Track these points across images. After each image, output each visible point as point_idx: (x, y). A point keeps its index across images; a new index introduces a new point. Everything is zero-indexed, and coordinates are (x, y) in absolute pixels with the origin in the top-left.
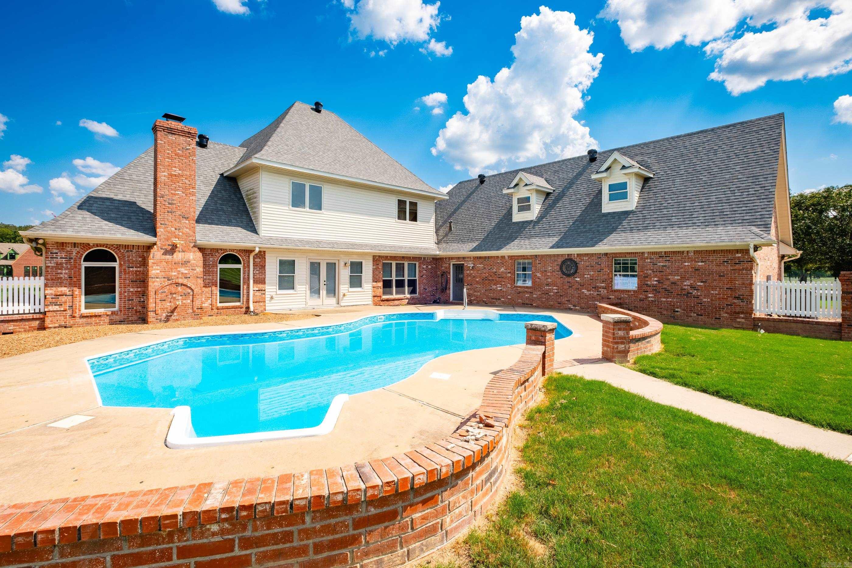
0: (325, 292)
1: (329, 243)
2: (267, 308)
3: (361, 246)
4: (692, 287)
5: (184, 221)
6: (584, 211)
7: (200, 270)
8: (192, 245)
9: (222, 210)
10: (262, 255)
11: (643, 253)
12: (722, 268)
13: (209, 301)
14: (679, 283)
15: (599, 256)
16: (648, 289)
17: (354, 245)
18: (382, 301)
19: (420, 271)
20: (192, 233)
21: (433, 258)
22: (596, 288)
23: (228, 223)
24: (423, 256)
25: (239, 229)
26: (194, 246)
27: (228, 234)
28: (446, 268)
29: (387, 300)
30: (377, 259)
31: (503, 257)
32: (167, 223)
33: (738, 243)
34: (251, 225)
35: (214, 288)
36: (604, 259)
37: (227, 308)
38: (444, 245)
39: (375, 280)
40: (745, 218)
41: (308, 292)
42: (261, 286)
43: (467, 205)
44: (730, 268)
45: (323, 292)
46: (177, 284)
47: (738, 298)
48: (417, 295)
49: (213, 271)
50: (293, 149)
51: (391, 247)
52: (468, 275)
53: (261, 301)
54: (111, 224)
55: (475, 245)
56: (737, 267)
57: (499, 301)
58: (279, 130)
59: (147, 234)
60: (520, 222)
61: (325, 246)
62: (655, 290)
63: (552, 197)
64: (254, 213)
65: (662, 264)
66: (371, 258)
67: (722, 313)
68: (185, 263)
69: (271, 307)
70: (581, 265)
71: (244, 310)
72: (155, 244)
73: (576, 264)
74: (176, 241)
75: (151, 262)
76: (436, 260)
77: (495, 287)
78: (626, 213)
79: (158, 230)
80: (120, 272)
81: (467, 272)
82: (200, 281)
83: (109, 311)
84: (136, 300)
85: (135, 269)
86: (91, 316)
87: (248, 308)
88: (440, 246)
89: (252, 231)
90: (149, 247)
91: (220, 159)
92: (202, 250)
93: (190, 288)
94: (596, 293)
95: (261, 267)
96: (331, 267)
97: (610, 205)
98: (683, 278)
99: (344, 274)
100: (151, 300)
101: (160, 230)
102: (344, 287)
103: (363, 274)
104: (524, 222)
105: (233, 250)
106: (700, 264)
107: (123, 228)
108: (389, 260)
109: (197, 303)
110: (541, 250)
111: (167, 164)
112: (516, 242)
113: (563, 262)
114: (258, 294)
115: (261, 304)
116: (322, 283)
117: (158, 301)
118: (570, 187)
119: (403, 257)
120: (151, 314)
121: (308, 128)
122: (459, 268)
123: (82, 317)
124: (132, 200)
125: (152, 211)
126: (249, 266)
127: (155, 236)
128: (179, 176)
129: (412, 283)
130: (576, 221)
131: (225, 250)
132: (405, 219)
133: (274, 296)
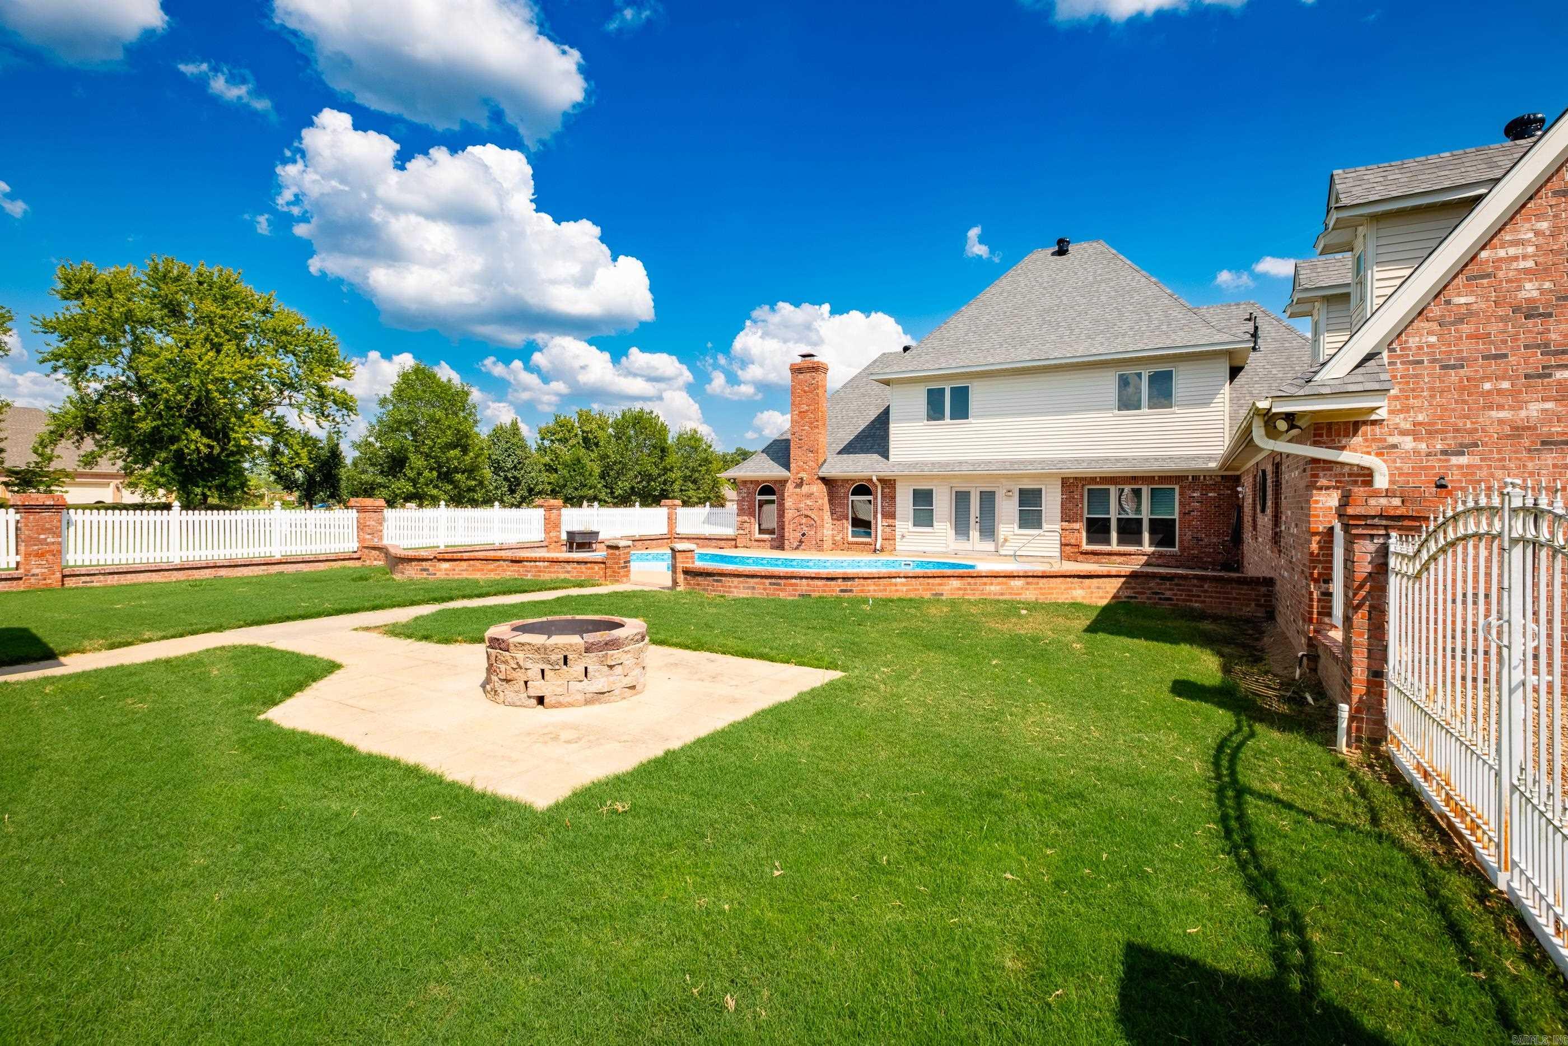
0: (977, 533)
2: (897, 548)
5: (811, 454)
7: (825, 502)
8: (818, 477)
10: (889, 484)
12: (1303, 484)
13: (840, 535)
14: (1290, 528)
15: (1270, 460)
16: (1282, 544)
18: (1082, 553)
19: (1183, 503)
20: (815, 466)
23: (861, 452)
27: (856, 463)
29: (1097, 553)
30: (1070, 485)
34: (884, 450)
35: (845, 521)
37: (858, 543)
39: (1067, 516)
41: (953, 532)
42: (890, 521)
46: (804, 516)
48: (1177, 549)
49: (845, 504)
53: (890, 538)
56: (1306, 479)
62: (1284, 548)
65: (1287, 477)
66: (1060, 483)
68: (809, 496)
69: (900, 545)
70: (1268, 483)
71: (871, 547)
72: (789, 478)
74: (803, 475)
76: (1234, 481)
77: (1249, 537)
80: (777, 504)
81: (1245, 504)
82: (827, 514)
83: (771, 537)
84: (780, 530)
86: (760, 541)
87: (875, 545)
89: (883, 456)
90: (786, 481)
92: (824, 480)
93: (813, 519)
95: (890, 498)
96: (988, 499)
98: (1291, 516)
99: (1008, 508)
101: (791, 466)
102: (1008, 527)
103: (1044, 509)
105: (862, 480)
108: (1100, 483)
109: (819, 535)
114: (888, 530)
115: (890, 542)
116: (974, 520)
117: (788, 531)
119: (1136, 478)
120: (786, 543)
123: (756, 541)
127: (788, 469)
128: (807, 411)
129: (1162, 526)
131: (854, 481)
132: (1138, 407)
133: (907, 534)
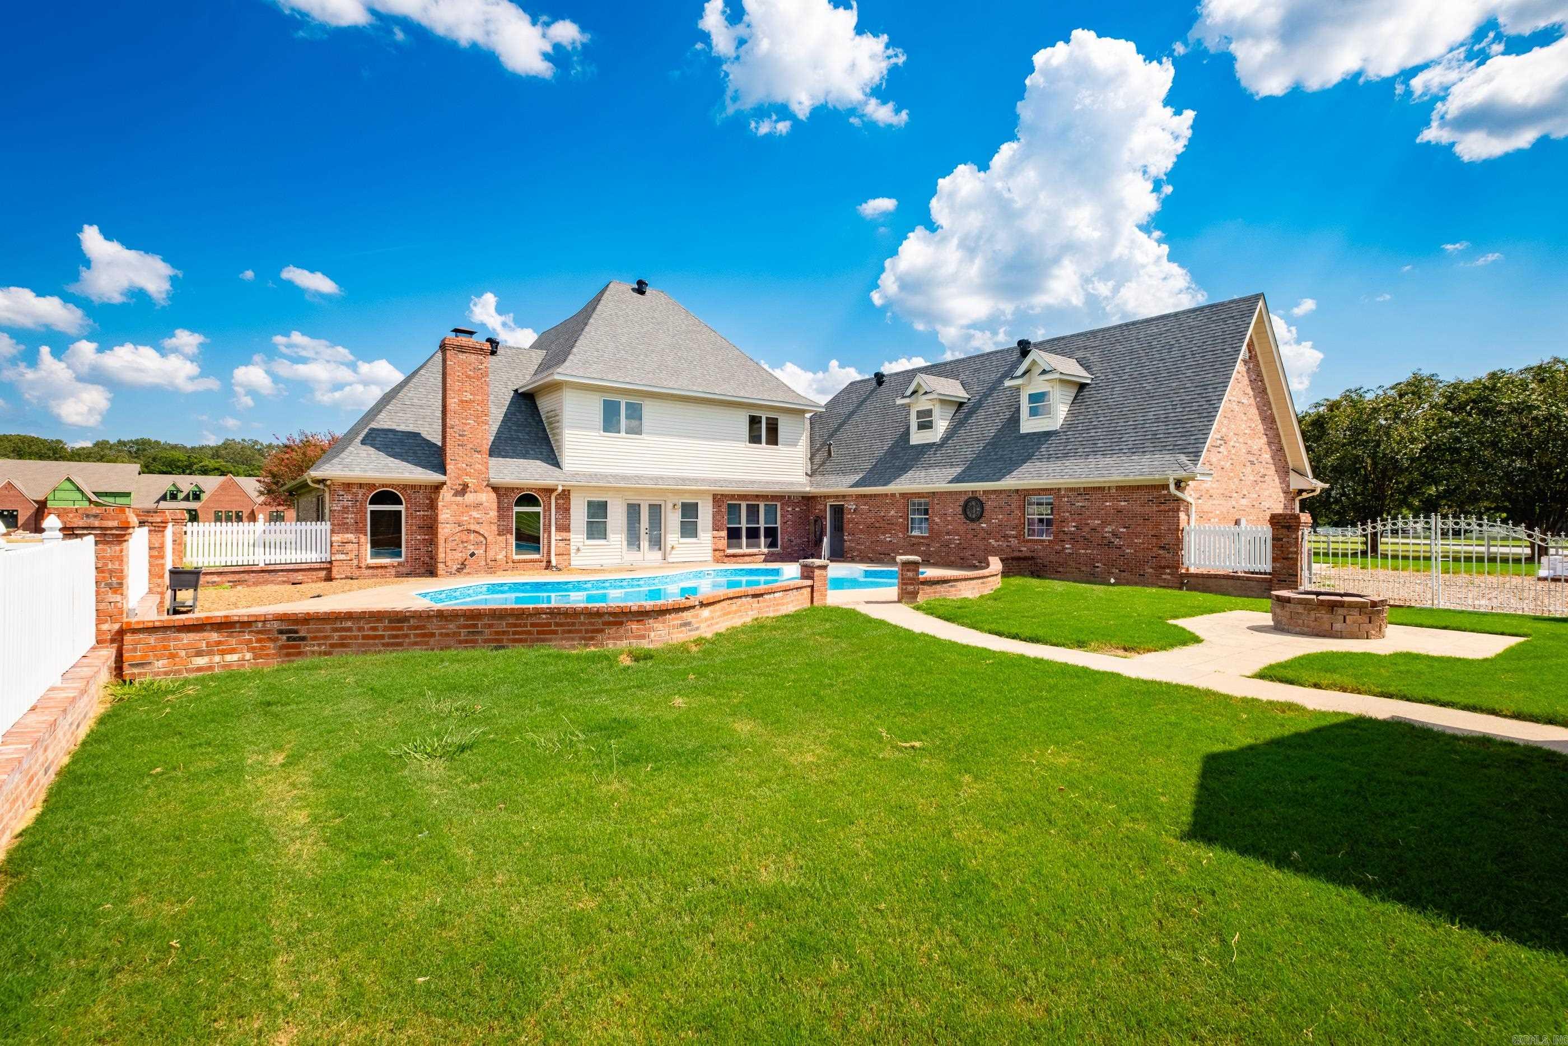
0: (647, 544)
1: (651, 479)
2: (572, 563)
3: (696, 481)
4: (1115, 534)
5: (477, 455)
6: (999, 430)
7: (493, 514)
8: (485, 483)
9: (518, 438)
10: (565, 495)
11: (1059, 489)
12: (1147, 508)
13: (504, 553)
14: (1099, 529)
15: (1009, 493)
16: (1065, 537)
17: (684, 480)
18: (727, 556)
19: (782, 516)
20: (484, 470)
21: (803, 497)
22: (1006, 537)
23: (525, 456)
24: (787, 495)
25: (538, 462)
26: (488, 485)
27: (525, 470)
28: (821, 510)
29: (734, 556)
30: (718, 499)
31: (893, 495)
32: (457, 458)
33: (1157, 477)
34: (553, 457)
35: (509, 536)
36: (1015, 497)
37: (525, 561)
38: (819, 478)
39: (716, 528)
40: (1179, 443)
41: (625, 543)
42: (564, 535)
43: (856, 417)
44: (1155, 508)
45: (645, 544)
46: (469, 531)
47: (1163, 548)
48: (779, 548)
49: (508, 516)
50: (606, 355)
51: (737, 482)
52: (850, 521)
53: (565, 554)
54: (397, 461)
55: (858, 478)
56: (1163, 507)
57: (888, 558)
58: (587, 329)
59: (436, 471)
60: (919, 445)
61: (646, 482)
62: (1074, 539)
63: (965, 409)
64: (557, 441)
65: (1080, 504)
66: (711, 498)
67: (1146, 567)
68: (478, 506)
69: (576, 561)
70: (989, 505)
71: (544, 564)
72: (444, 483)
73: (982, 504)
74: (467, 479)
75: (440, 504)
76: (808, 500)
77: (882, 537)
78: (1048, 434)
79: (448, 467)
80: (407, 517)
81: (847, 517)
82: (494, 528)
83: (395, 561)
84: (423, 550)
85: (422, 513)
86: (377, 567)
87: (549, 562)
88: (813, 479)
89: (553, 465)
90: (438, 487)
91: (514, 369)
92: (495, 489)
93: (483, 535)
94: (1005, 544)
95: (565, 510)
96: (656, 510)
97: (1029, 422)
98: (1105, 523)
99: (673, 519)
100: (441, 550)
101: (450, 468)
102: (672, 536)
103: (700, 521)
104: (924, 446)
105: (531, 489)
106: (1123, 503)
107: (409, 465)
108: (736, 500)
109: (491, 554)
110: (937, 485)
111: (457, 388)
112: (910, 474)
113: (967, 503)
114: (561, 544)
115: (565, 557)
116: (643, 531)
117: (448, 550)
118: (990, 395)
119: (757, 496)
120: (441, 566)
121: (626, 321)
122: (838, 511)
123: (369, 567)
124: (416, 430)
125: (440, 444)
126: (550, 510)
127: (444, 473)
128: (471, 401)
129: (771, 533)
130: (988, 444)
131: (522, 489)
132: (760, 442)
133: (581, 547)
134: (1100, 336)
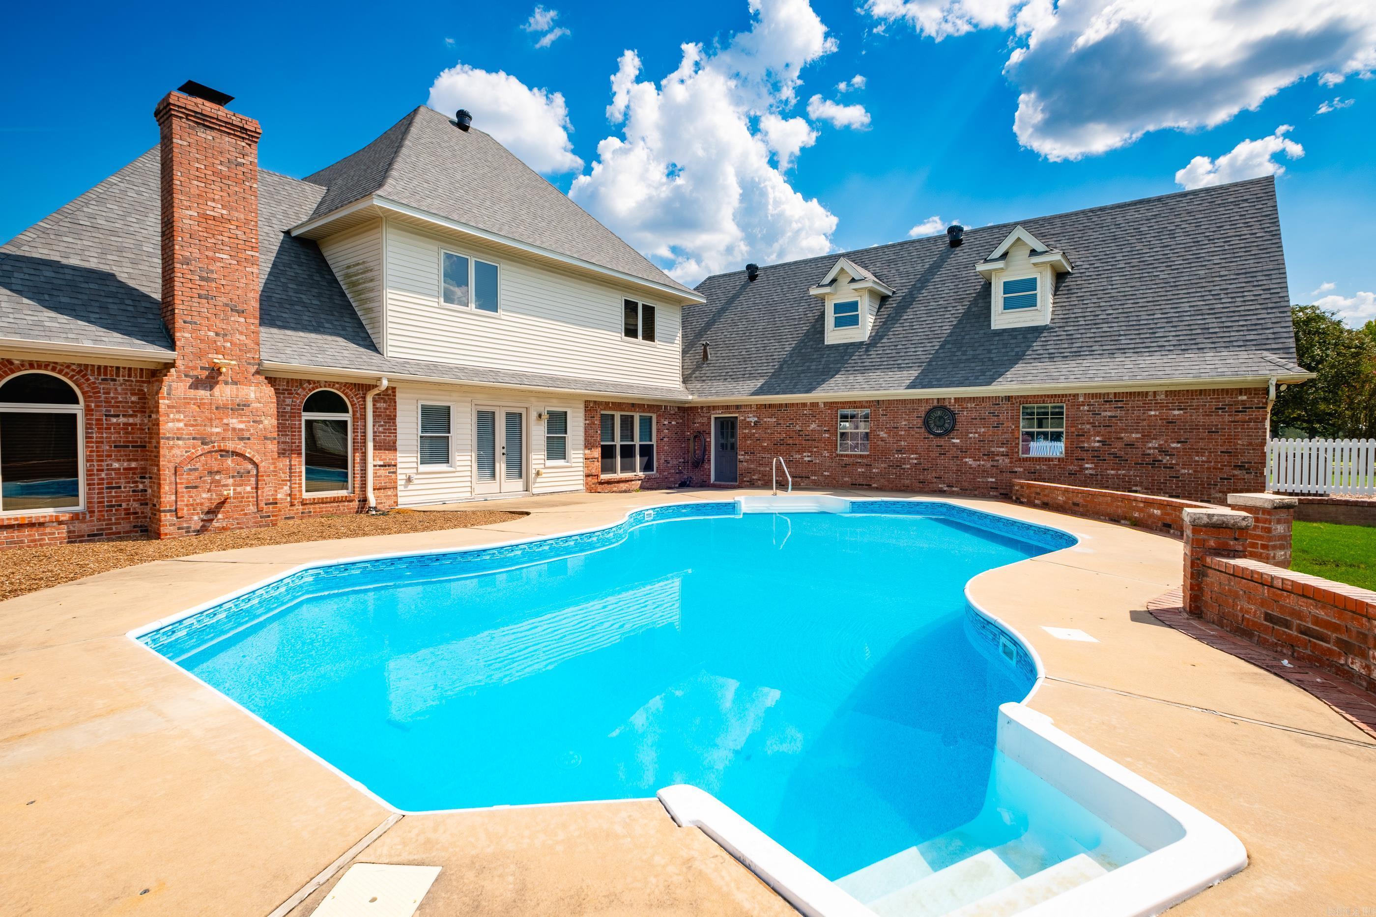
0: (504, 466)
1: (513, 376)
2: (400, 500)
3: (567, 382)
4: (1162, 450)
5: (235, 318)
6: (955, 327)
7: (270, 422)
8: (253, 369)
9: (301, 302)
10: (388, 395)
11: (1076, 396)
12: (1214, 419)
13: (286, 488)
14: (1139, 445)
15: (995, 401)
16: (1084, 455)
17: (554, 379)
18: (601, 483)
19: (658, 431)
20: (251, 345)
21: (679, 407)
22: (990, 455)
23: (317, 328)
24: (663, 404)
25: (341, 341)
26: (258, 372)
27: (322, 351)
28: (703, 424)
29: (609, 482)
30: (592, 407)
31: (814, 405)
32: (197, 319)
33: (1250, 378)
34: (363, 335)
35: (294, 460)
36: (1006, 405)
37: (323, 501)
38: (699, 385)
39: (588, 445)
40: (1248, 338)
41: (475, 468)
42: (387, 456)
43: (729, 316)
44: (1227, 418)
45: (501, 467)
46: (224, 453)
47: (1240, 467)
48: (655, 472)
49: (292, 427)
51: (615, 385)
52: (746, 437)
53: (389, 487)
54: (63, 319)
55: (759, 384)
56: (1240, 416)
57: (806, 481)
58: (404, 151)
59: (152, 342)
60: (839, 345)
61: (507, 379)
62: (1097, 456)
63: (892, 304)
64: (369, 310)
65: (1109, 414)
66: (582, 406)
67: (1212, 491)
68: (239, 408)
69: (407, 498)
70: (963, 417)
71: (355, 504)
72: (172, 365)
73: (953, 414)
74: (218, 359)
75: (163, 403)
76: (685, 411)
77: (798, 456)
78: (1037, 331)
79: (178, 335)
80: (88, 426)
81: (740, 432)
82: (272, 447)
83: (64, 512)
84: (126, 488)
85: (122, 420)
86: (21, 526)
87: (364, 500)
88: (689, 386)
89: (366, 347)
90: (163, 369)
91: (279, 203)
92: (272, 381)
93: (251, 460)
94: (989, 464)
95: (388, 418)
96: (515, 421)
97: (1004, 317)
98: (1147, 437)
99: (537, 434)
100: (166, 488)
101: (182, 336)
102: (537, 458)
103: (569, 436)
104: (847, 346)
105: (332, 384)
106: (1176, 412)
107: (93, 328)
108: (610, 409)
109: (267, 492)
110: (892, 391)
112: (839, 378)
113: (929, 413)
114: (383, 472)
115: (389, 493)
116: (499, 451)
117: (181, 489)
118: (922, 288)
119: (633, 405)
120: (167, 518)
121: (454, 156)
122: (727, 427)
124: (105, 268)
125: (158, 296)
126: (364, 417)
127: (172, 346)
128: (222, 220)
129: (646, 451)
130: (946, 342)
131: (317, 383)
132: (636, 336)
133: (414, 476)
134: (1058, 222)
